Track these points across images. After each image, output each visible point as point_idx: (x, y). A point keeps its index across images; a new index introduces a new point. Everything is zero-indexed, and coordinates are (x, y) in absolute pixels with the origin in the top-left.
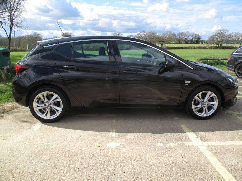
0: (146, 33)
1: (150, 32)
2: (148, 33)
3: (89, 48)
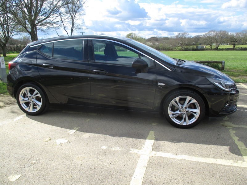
1: (221, 31)
2: (218, 32)
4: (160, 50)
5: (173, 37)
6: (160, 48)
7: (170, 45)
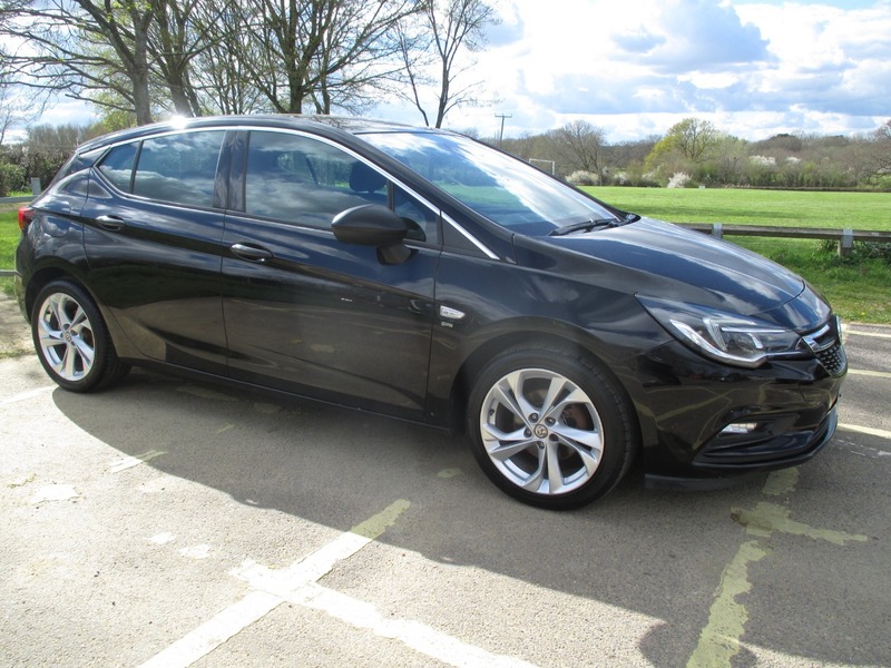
3: (770, 180)
4: (802, 185)
5: (865, 137)
6: (802, 179)
7: (846, 168)
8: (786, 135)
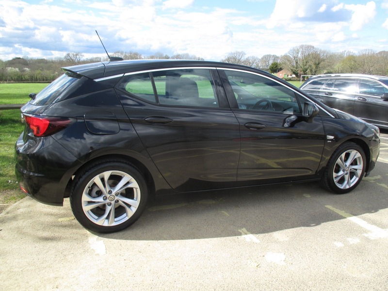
0: (124, 54)
1: (131, 54)
2: (127, 55)
3: (22, 78)
4: (37, 80)
5: (54, 59)
6: (37, 78)
7: (54, 73)
8: (20, 58)
